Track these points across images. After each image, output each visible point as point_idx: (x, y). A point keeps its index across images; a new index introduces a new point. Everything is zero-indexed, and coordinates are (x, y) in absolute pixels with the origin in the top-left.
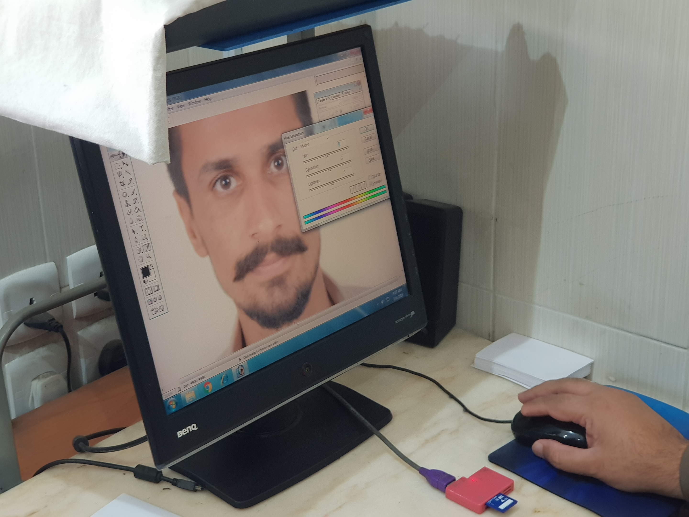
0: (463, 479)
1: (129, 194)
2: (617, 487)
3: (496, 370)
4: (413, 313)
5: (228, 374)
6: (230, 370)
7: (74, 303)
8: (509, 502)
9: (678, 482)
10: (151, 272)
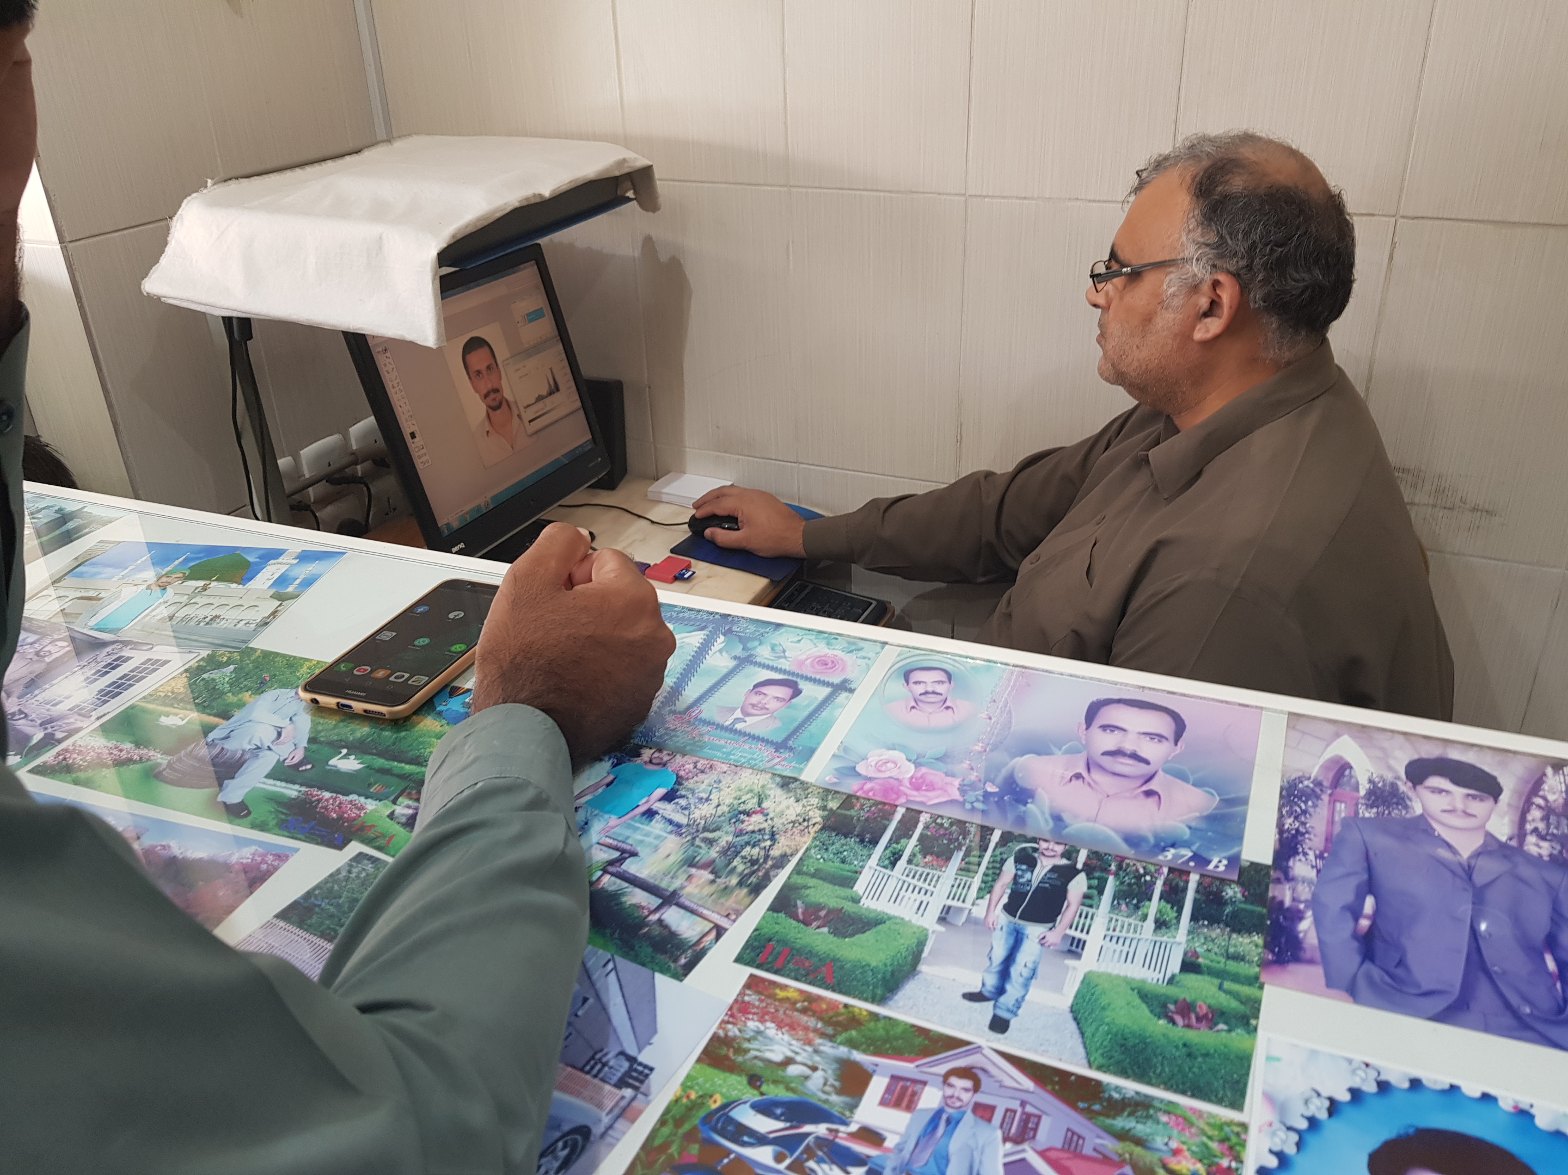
0: (656, 565)
1: (394, 379)
2: (760, 554)
3: (665, 498)
4: (600, 459)
5: (478, 508)
6: (480, 505)
7: (310, 489)
8: (690, 573)
9: (802, 545)
10: (417, 435)
